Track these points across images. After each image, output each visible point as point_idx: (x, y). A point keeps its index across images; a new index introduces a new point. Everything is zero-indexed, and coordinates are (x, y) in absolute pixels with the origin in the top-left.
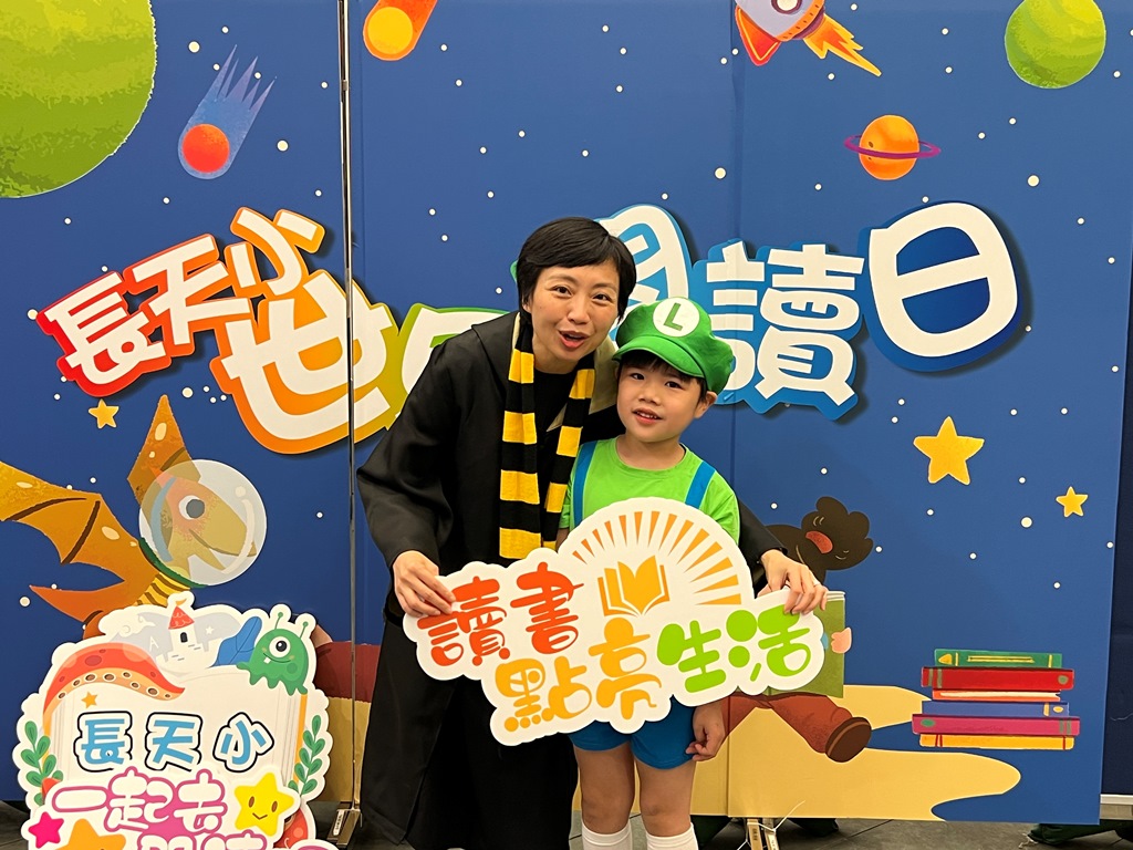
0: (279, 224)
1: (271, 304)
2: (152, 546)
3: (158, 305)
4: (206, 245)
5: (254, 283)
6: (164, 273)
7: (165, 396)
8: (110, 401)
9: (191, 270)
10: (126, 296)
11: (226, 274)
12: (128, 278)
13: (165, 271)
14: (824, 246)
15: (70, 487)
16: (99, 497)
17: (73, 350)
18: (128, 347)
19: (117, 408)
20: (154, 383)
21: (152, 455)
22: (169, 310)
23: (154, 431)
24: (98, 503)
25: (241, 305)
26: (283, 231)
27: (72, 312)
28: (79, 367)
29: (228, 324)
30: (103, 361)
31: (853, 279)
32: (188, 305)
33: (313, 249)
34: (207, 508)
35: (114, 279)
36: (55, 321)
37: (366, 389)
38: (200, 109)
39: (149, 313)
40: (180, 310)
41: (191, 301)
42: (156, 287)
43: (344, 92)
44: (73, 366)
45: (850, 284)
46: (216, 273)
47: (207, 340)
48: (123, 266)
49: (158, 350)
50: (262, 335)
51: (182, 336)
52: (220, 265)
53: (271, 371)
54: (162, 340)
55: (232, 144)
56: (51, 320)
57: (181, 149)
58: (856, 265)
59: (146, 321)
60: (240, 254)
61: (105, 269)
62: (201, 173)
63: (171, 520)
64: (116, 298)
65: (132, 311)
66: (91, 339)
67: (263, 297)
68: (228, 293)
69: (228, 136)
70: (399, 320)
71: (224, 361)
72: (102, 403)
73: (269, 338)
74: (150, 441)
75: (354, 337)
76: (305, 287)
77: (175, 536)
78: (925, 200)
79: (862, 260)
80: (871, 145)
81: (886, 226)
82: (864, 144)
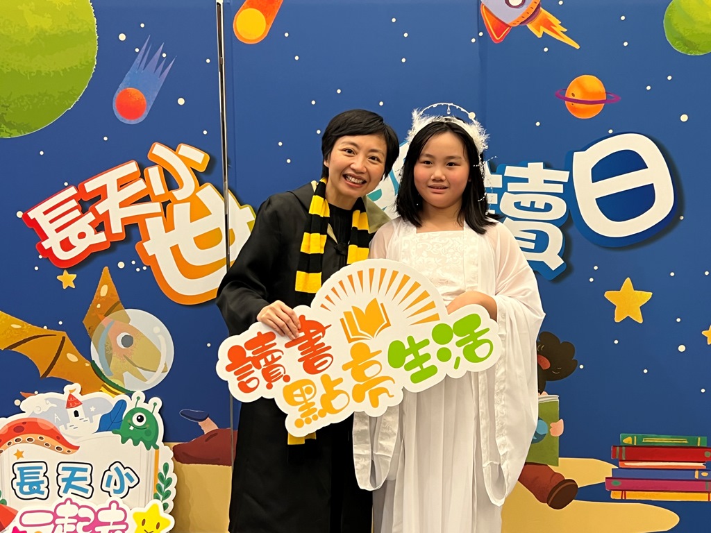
0: (180, 153)
1: (175, 206)
2: (99, 366)
3: (101, 208)
4: (132, 167)
5: (163, 192)
6: (105, 187)
7: (106, 268)
8: (71, 271)
9: (122, 184)
10: (81, 202)
11: (145, 187)
12: (81, 189)
13: (106, 185)
14: (542, 164)
15: (45, 327)
16: (64, 334)
17: (46, 238)
18: (82, 235)
19: (75, 276)
20: (99, 259)
21: (99, 306)
22: (108, 211)
23: (100, 291)
24: (64, 338)
25: (155, 207)
26: (181, 157)
27: (46, 213)
28: (51, 248)
29: (147, 220)
30: (66, 245)
31: (562, 186)
32: (120, 207)
33: (202, 169)
34: (135, 341)
35: (72, 191)
36: (34, 219)
38: (127, 78)
39: (95, 213)
40: (116, 210)
41: (123, 204)
42: (100, 195)
43: (221, 66)
44: (46, 248)
45: (560, 189)
46: (139, 186)
47: (133, 230)
48: (78, 182)
49: (101, 237)
50: (169, 226)
51: (117, 228)
52: (141, 181)
53: (175, 250)
54: (104, 230)
55: (148, 101)
56: (32, 218)
57: (114, 105)
58: (564, 176)
59: (94, 218)
60: (154, 173)
61: (66, 184)
62: (128, 120)
63: (111, 349)
64: (73, 203)
65: (84, 212)
66: (58, 230)
67: (169, 202)
68: (146, 199)
69: (145, 95)
71: (144, 244)
72: (65, 272)
73: (174, 229)
74: (97, 297)
75: (230, 227)
76: (197, 194)
77: (114, 359)
78: (611, 132)
79: (568, 173)
80: (573, 95)
81: (584, 150)
82: (568, 94)
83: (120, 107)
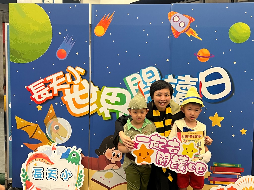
0: (76, 69)
1: (74, 86)
2: (48, 135)
3: (51, 86)
4: (61, 73)
5: (71, 81)
6: (52, 79)
7: (52, 104)
8: (41, 105)
9: (58, 78)
10: (45, 84)
11: (65, 79)
12: (45, 80)
14: (189, 76)
15: (32, 123)
16: (38, 125)
17: (33, 94)
18: (45, 94)
19: (42, 107)
20: (50, 102)
21: (49, 116)
22: (53, 87)
23: (49, 111)
25: (68, 86)
26: (77, 71)
27: (34, 87)
28: (35, 98)
29: (65, 90)
30: (40, 97)
31: (196, 83)
33: (83, 75)
34: (60, 128)
35: (42, 80)
36: (30, 88)
37: (93, 104)
38: (61, 46)
39: (49, 87)
40: (56, 86)
41: (58, 85)
42: (51, 82)
43: (90, 43)
44: (33, 98)
45: (195, 84)
46: (63, 79)
47: (61, 93)
48: (44, 78)
49: (51, 95)
50: (72, 92)
51: (56, 92)
52: (64, 77)
53: (73, 99)
54: (52, 93)
55: (67, 53)
57: (57, 54)
58: (196, 80)
59: (49, 89)
60: (68, 75)
61: (40, 78)
62: (61, 59)
63: (52, 130)
64: (42, 84)
65: (46, 87)
66: (37, 92)
67: (72, 84)
68: (65, 83)
69: (66, 51)
70: (100, 89)
71: (64, 97)
72: (39, 105)
73: (73, 93)
74: (48, 113)
75: (91, 93)
76: (81, 82)
77: (53, 133)
78: (211, 66)
79: (198, 79)
80: (200, 55)
81: (203, 72)
82: (198, 54)
83: (59, 55)
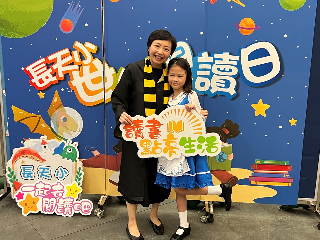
0: (86, 46)
1: (84, 67)
2: (54, 129)
3: (54, 67)
4: (67, 51)
5: (79, 61)
6: (56, 58)
7: (57, 90)
8: (43, 91)
9: (63, 57)
10: (47, 64)
11: (72, 59)
12: (47, 59)
14: (229, 53)
15: (33, 113)
16: (40, 116)
17: (33, 78)
18: (47, 78)
19: (44, 93)
20: (54, 87)
21: (54, 106)
22: (57, 68)
23: (54, 99)
24: (40, 118)
25: (76, 67)
26: (86, 47)
27: (33, 68)
28: (35, 82)
29: (73, 72)
30: (41, 81)
31: (236, 62)
32: (62, 67)
33: (94, 52)
34: (68, 119)
35: (43, 60)
36: (29, 71)
37: (108, 89)
38: (65, 15)
39: (52, 69)
40: (60, 68)
41: (63, 66)
42: (54, 62)
43: (103, 11)
44: (33, 82)
45: (235, 63)
46: (69, 58)
47: (67, 76)
48: (45, 57)
49: (55, 79)
50: (81, 75)
51: (61, 75)
52: (70, 56)
53: (84, 84)
54: (56, 76)
55: (73, 24)
56: (27, 70)
57: (60, 25)
58: (237, 58)
59: (52, 71)
60: (75, 53)
61: (41, 57)
62: (65, 32)
63: (59, 122)
64: (44, 65)
65: (48, 68)
66: (38, 75)
67: (81, 65)
68: (72, 64)
69: (72, 22)
70: (117, 71)
71: (72, 82)
72: (41, 92)
73: (83, 76)
74: (53, 102)
75: (105, 76)
76: (92, 62)
77: (59, 126)
78: (256, 41)
79: (239, 57)
80: (242, 26)
81: (246, 48)
82: (240, 25)
83: (63, 27)
